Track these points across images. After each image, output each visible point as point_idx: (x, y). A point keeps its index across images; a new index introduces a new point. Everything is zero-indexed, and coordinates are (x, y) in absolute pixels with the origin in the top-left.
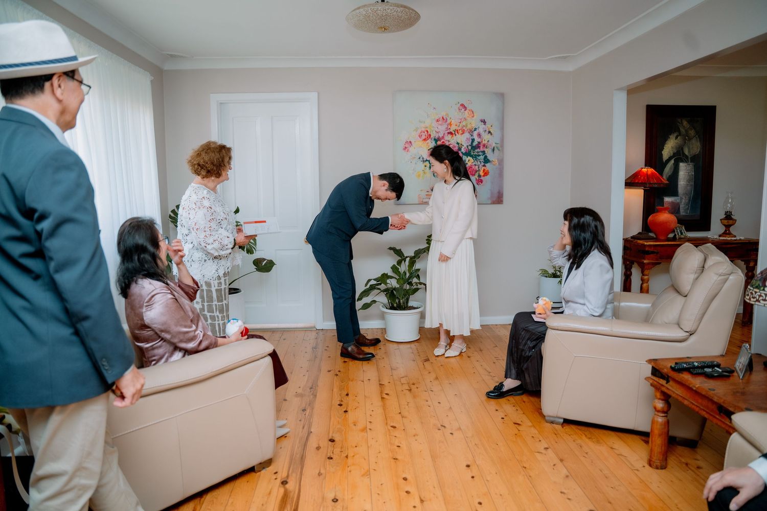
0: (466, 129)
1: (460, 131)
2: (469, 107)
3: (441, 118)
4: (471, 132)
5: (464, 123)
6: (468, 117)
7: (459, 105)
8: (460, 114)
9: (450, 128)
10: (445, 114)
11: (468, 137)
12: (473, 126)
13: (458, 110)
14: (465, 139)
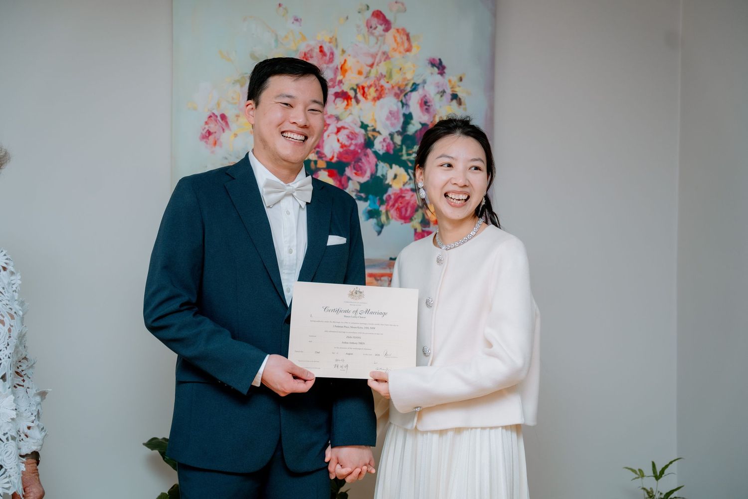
0: (387, 86)
1: (372, 90)
2: (398, 21)
3: (317, 50)
4: (402, 93)
5: (382, 68)
6: (394, 50)
7: (368, 14)
8: (372, 40)
9: (341, 82)
10: (327, 39)
11: (394, 108)
12: (409, 76)
13: (365, 30)
14: (385, 113)
